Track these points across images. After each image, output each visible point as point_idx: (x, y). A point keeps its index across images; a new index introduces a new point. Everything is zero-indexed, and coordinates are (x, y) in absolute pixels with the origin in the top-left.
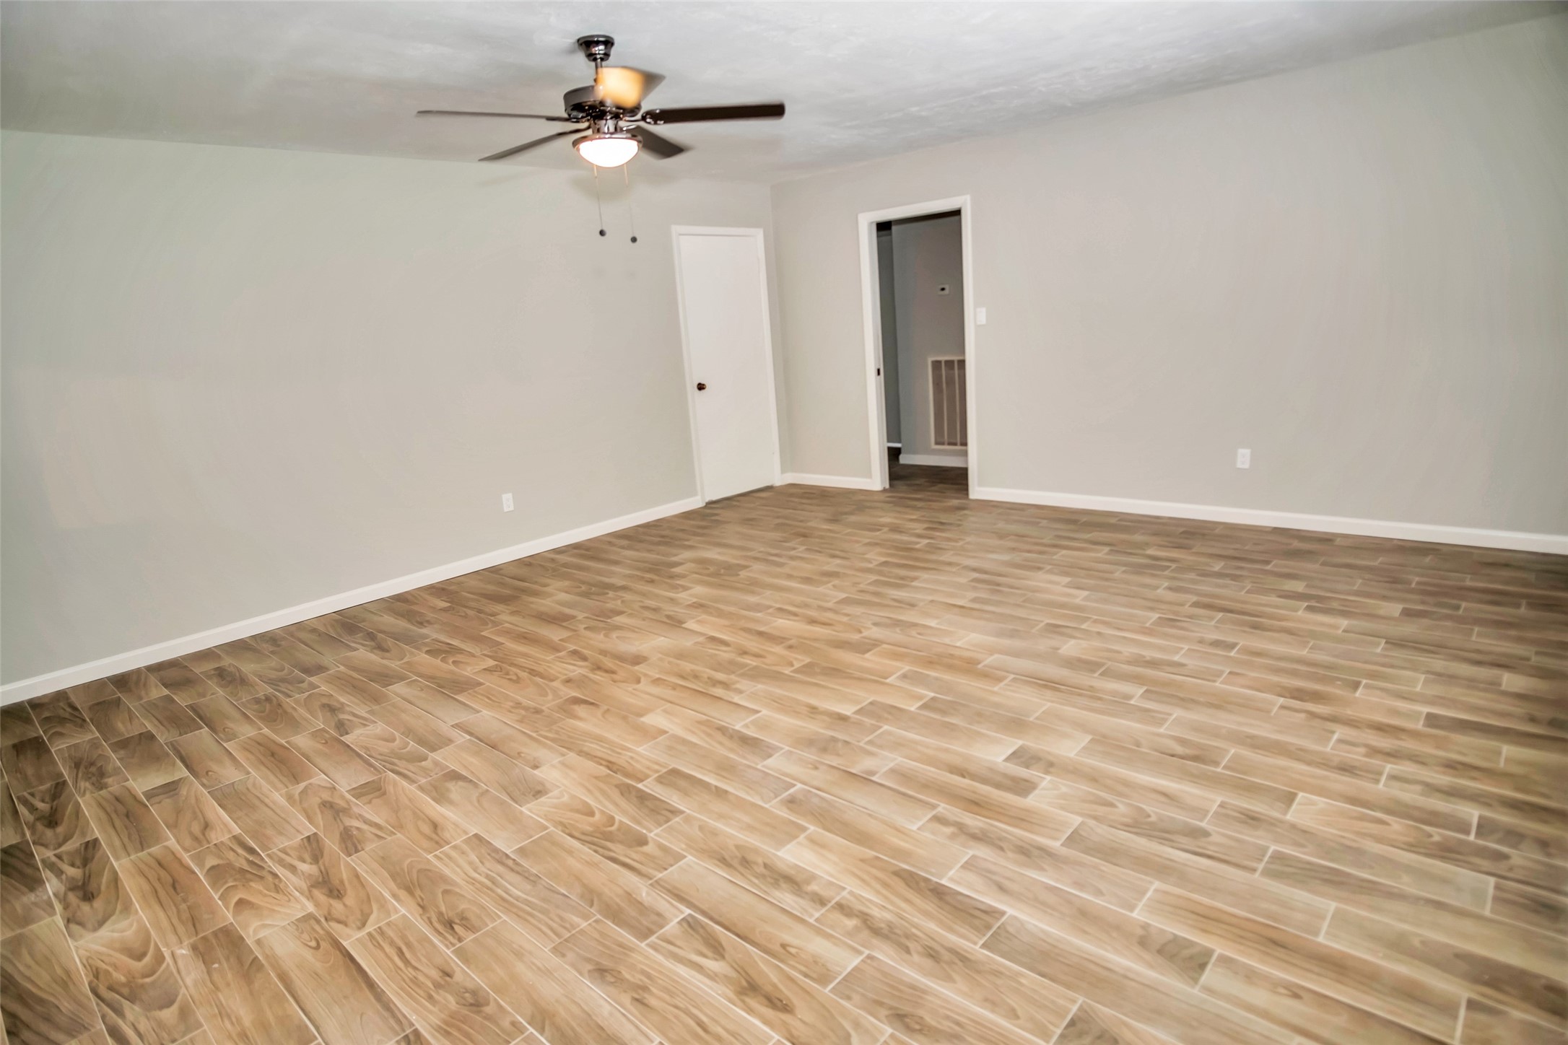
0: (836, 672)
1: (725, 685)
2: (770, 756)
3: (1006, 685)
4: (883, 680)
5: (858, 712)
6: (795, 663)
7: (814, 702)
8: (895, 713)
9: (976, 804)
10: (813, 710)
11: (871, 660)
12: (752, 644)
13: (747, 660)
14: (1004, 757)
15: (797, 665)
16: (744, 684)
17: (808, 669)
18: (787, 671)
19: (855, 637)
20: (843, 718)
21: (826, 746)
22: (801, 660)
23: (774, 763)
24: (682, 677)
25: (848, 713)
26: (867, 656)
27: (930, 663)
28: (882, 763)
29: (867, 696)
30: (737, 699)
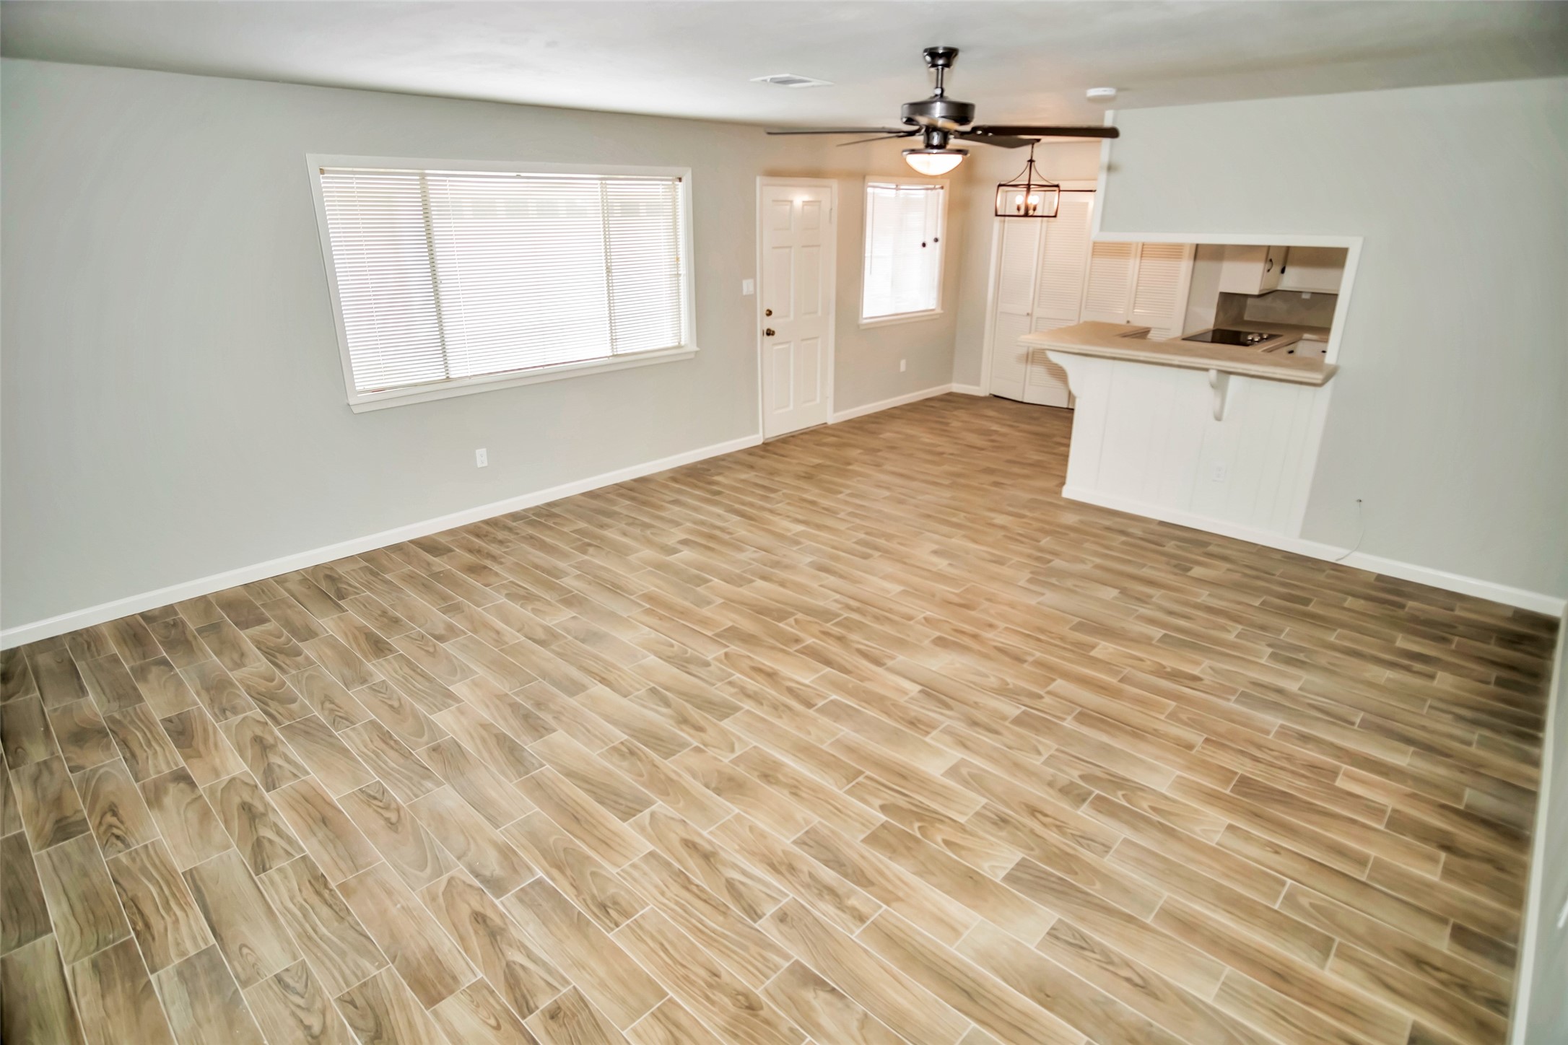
0: (759, 611)
1: (849, 607)
2: (811, 562)
3: (643, 591)
4: (727, 602)
5: (752, 581)
6: (793, 623)
7: (781, 589)
8: (728, 579)
9: (711, 537)
10: (782, 584)
11: (728, 619)
12: (833, 649)
13: (837, 631)
14: (682, 553)
15: (791, 620)
16: (834, 607)
17: (782, 616)
18: (800, 616)
19: (734, 648)
20: (764, 578)
21: (776, 564)
22: (786, 626)
23: (809, 559)
24: (888, 619)
25: (759, 581)
26: (730, 624)
27: (683, 613)
28: (748, 555)
29: (745, 592)
30: (837, 596)
